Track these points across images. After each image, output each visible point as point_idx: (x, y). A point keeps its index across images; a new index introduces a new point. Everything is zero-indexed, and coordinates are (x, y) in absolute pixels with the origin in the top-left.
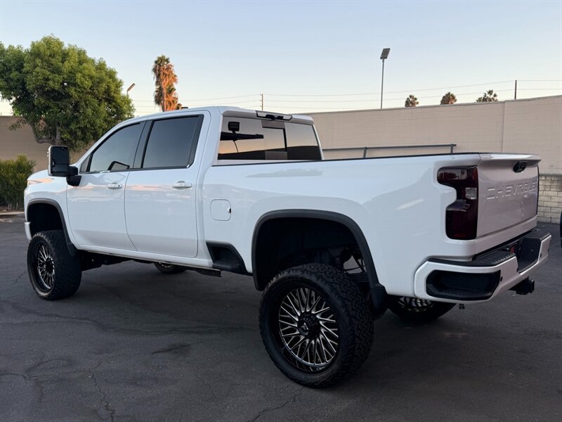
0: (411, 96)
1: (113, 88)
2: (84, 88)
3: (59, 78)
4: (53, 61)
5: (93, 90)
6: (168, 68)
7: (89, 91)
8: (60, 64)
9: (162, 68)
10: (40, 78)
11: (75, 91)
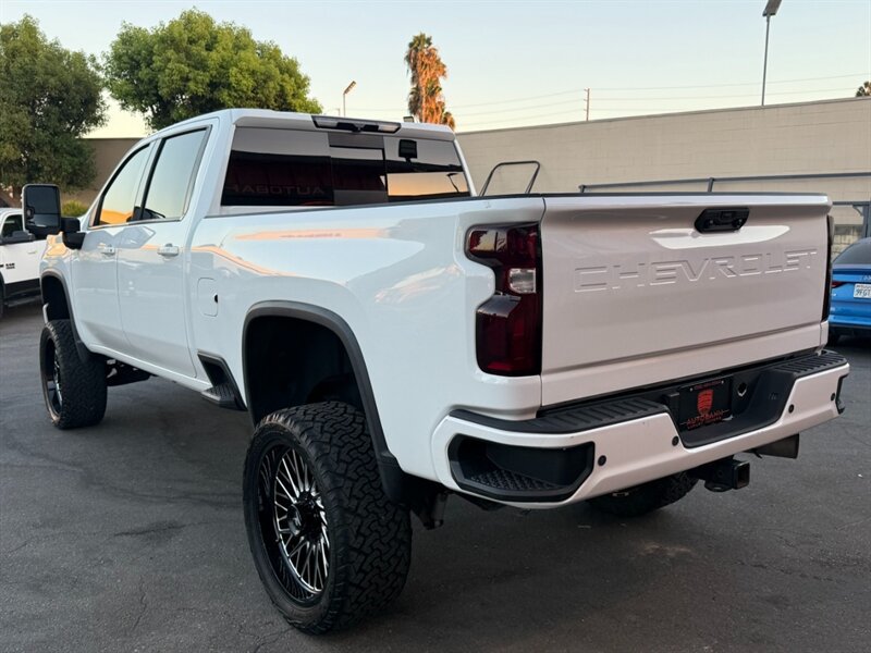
0: (866, 84)
1: (289, 88)
2: (243, 92)
3: (204, 77)
4: (194, 49)
5: (257, 93)
6: (431, 54)
7: (252, 95)
8: (204, 53)
9: (420, 53)
10: (174, 78)
11: (230, 95)
